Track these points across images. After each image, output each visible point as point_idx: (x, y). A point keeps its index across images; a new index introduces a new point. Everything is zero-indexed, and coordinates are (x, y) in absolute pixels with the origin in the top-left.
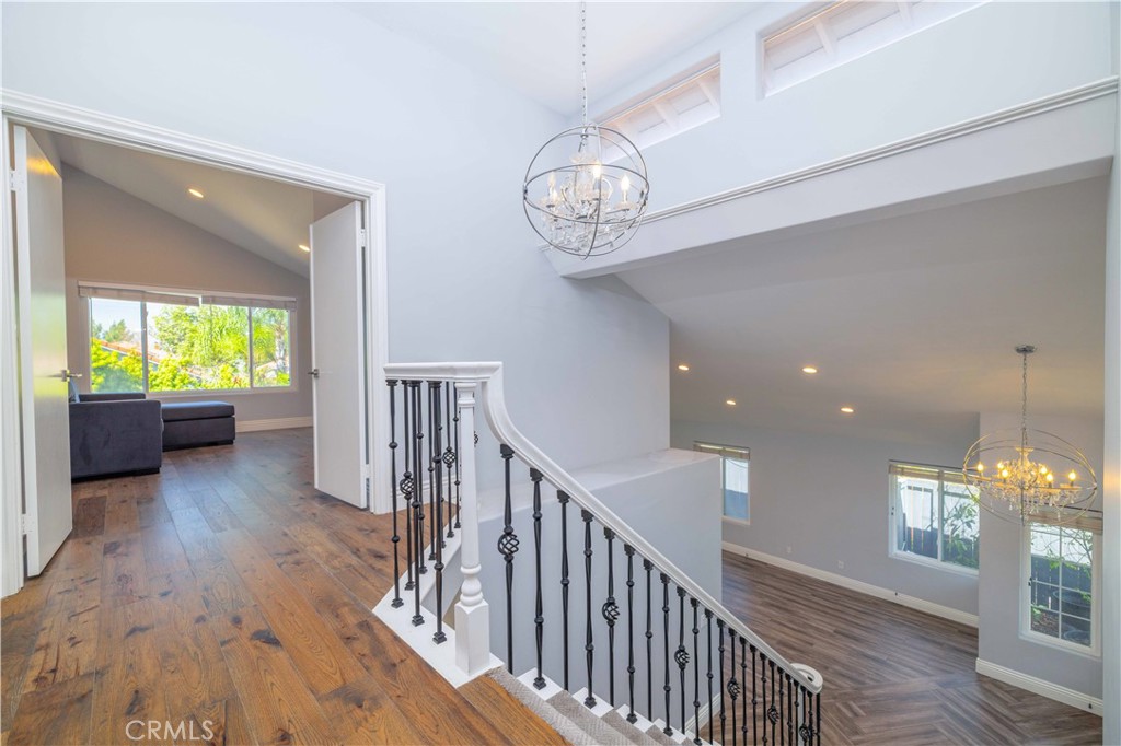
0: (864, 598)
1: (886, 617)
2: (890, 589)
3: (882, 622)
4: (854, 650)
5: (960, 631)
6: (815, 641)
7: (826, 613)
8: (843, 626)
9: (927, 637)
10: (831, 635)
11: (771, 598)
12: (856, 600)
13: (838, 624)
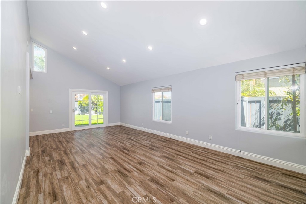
0: (221, 154)
1: (233, 164)
2: (238, 150)
3: (229, 167)
4: (203, 185)
5: (282, 173)
6: (178, 178)
7: (197, 162)
8: (202, 168)
9: (259, 177)
10: (191, 174)
11: (168, 154)
12: (217, 155)
13: (198, 167)
